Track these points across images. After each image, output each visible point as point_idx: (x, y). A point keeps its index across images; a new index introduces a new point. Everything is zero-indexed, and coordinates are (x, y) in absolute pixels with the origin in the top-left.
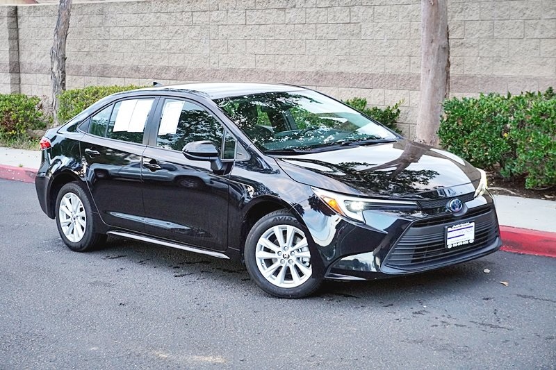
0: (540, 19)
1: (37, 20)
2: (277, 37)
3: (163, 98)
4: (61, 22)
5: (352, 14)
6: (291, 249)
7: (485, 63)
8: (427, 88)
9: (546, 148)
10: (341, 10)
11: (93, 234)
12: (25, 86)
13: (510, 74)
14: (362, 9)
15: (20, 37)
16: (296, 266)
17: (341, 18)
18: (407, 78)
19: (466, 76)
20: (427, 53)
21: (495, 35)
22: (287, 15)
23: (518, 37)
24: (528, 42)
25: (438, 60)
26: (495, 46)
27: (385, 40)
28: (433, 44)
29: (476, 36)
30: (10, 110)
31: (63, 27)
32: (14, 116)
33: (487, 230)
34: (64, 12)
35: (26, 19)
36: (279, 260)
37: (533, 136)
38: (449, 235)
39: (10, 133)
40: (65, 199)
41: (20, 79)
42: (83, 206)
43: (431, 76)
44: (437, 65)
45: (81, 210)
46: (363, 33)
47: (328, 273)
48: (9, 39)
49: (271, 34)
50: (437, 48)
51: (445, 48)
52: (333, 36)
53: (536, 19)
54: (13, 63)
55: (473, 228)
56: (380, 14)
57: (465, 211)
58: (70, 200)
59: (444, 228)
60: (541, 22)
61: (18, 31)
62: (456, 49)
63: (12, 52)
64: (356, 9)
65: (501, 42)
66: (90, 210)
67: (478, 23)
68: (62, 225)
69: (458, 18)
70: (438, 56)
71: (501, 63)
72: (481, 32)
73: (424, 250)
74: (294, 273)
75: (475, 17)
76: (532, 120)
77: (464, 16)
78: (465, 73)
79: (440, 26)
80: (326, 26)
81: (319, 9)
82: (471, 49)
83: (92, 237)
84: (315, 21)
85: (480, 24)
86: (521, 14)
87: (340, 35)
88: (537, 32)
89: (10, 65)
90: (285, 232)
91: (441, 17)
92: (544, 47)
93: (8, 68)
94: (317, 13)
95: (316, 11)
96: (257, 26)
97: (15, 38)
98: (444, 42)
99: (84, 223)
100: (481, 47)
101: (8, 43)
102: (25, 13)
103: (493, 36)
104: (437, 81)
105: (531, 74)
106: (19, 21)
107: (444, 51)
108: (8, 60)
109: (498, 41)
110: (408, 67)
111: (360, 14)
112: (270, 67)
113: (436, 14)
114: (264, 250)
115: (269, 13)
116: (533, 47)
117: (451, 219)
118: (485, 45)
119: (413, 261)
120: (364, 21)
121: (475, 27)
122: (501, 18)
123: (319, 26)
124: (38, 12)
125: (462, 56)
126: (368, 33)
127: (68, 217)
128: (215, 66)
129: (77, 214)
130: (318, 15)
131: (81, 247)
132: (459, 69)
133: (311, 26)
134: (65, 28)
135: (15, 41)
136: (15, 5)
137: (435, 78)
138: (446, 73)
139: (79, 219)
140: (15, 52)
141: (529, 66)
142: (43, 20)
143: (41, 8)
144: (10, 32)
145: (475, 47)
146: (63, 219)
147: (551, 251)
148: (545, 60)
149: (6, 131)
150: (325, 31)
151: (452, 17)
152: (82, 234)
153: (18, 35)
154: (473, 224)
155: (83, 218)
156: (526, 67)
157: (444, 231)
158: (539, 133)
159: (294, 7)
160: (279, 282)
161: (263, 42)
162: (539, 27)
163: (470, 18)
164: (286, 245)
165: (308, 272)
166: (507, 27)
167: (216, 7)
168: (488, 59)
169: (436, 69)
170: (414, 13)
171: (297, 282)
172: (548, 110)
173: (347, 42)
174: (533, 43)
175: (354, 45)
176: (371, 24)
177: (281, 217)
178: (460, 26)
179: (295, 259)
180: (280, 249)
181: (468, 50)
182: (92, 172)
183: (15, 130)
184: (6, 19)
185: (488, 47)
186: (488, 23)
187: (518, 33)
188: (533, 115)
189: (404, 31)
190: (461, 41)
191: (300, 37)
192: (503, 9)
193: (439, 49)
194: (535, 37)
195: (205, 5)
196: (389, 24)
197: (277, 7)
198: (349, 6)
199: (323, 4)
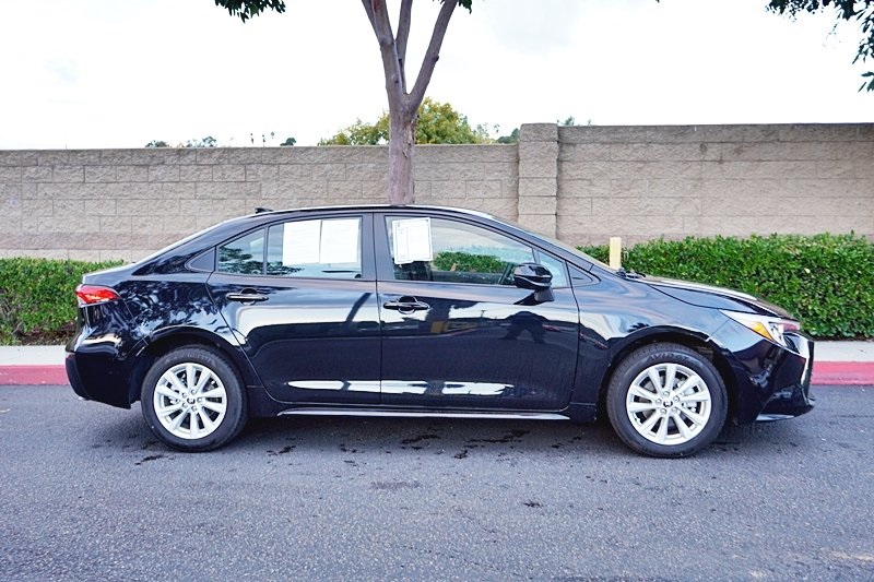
2: (136, 196)
5: (248, 172)
10: (233, 168)
14: (263, 168)
17: (233, 176)
22: (152, 172)
27: (295, 200)
46: (264, 192)
49: (125, 193)
52: (221, 196)
56: (286, 173)
64: (253, 167)
80: (211, 185)
81: (200, 167)
84: (194, 180)
86: (462, 175)
87: (231, 194)
94: (196, 171)
95: (195, 168)
96: (104, 185)
111: (259, 173)
112: (124, 230)
115: (122, 170)
120: (265, 180)
122: (439, 179)
123: (201, 184)
126: (272, 192)
128: (31, 231)
130: (198, 173)
133: (188, 184)
150: (210, 190)
159: (163, 163)
161: (113, 203)
166: (447, 187)
167: (34, 162)
170: (334, 172)
173: (243, 202)
174: (477, 203)
175: (252, 205)
176: (274, 183)
186: (425, 183)
189: (320, 191)
191: (171, 196)
192: (441, 170)
194: (477, 196)
195: (14, 160)
196: (300, 184)
197: (136, 162)
198: (245, 164)
199: (205, 161)
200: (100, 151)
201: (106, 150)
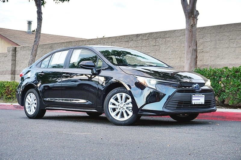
0: (236, 39)
1: (24, 52)
3: (73, 49)
4: (34, 50)
5: (157, 42)
6: (124, 104)
7: (213, 59)
8: (187, 67)
9: (238, 86)
10: (152, 40)
11: (39, 110)
12: (17, 80)
13: (223, 63)
14: (161, 39)
15: (16, 60)
16: (126, 111)
17: (152, 43)
18: (179, 67)
19: (204, 65)
20: (187, 52)
21: (217, 47)
22: (129, 44)
23: (227, 47)
24: (231, 49)
25: (192, 55)
26: (217, 52)
27: (170, 52)
28: (190, 48)
29: (209, 48)
30: (9, 86)
31: (34, 52)
32: (11, 89)
33: (210, 100)
34: (35, 46)
35: (19, 52)
36: (119, 109)
37: (232, 81)
38: (193, 98)
39: (9, 96)
40: (28, 96)
41: (15, 77)
42: (36, 98)
43: (189, 61)
44: (192, 57)
45: (35, 100)
46: (161, 49)
47: (140, 111)
48: (12, 60)
50: (192, 49)
51: (195, 50)
52: (148, 51)
53: (234, 39)
54: (12, 70)
55: (204, 98)
56: (168, 41)
57: (201, 89)
58: (30, 97)
59: (191, 95)
60: (236, 40)
61: (16, 57)
62: (200, 54)
63: (12, 66)
64: (158, 39)
65: (219, 50)
66: (39, 100)
67: (209, 42)
68: (26, 108)
69: (201, 41)
70: (192, 53)
71: (219, 59)
72: (211, 46)
73: (182, 103)
74: (125, 114)
75: (208, 40)
76: (232, 74)
77: (204, 40)
78: (204, 64)
79: (193, 40)
80: (145, 47)
81: (143, 41)
82: (207, 53)
83: (39, 111)
84: (141, 46)
85: (211, 42)
86: (228, 37)
87: (151, 51)
88: (235, 45)
89: (11, 71)
90: (121, 97)
91: (194, 37)
92: (238, 51)
93: (10, 72)
94: (142, 42)
95: (141, 41)
97: (14, 60)
98: (195, 47)
99: (36, 106)
100: (211, 52)
101: (11, 62)
102: (19, 50)
103: (216, 47)
104: (192, 64)
105: (232, 62)
106: (17, 53)
107: (195, 51)
108: (10, 69)
109: (218, 49)
110: (180, 63)
111: (160, 41)
113: (192, 35)
114: (112, 105)
116: (233, 51)
117: (194, 91)
118: (212, 52)
119: (177, 108)
120: (161, 44)
121: (208, 44)
122: (219, 40)
123: (143, 47)
124: (25, 49)
125: (203, 57)
126: (163, 49)
127: (29, 104)
129: (33, 102)
130: (142, 43)
131: (34, 116)
132: (202, 62)
133: (139, 48)
134: (35, 52)
135: (14, 61)
136: (15, 46)
137: (191, 62)
138: (195, 61)
139: (34, 104)
140: (14, 66)
141: (231, 59)
142: (26, 52)
143: (26, 47)
144: (12, 57)
145: (208, 53)
146: (27, 105)
147: (239, 119)
148: (238, 56)
149: (7, 96)
150: (145, 49)
151: (199, 40)
152: (34, 111)
153: (15, 59)
154: (204, 96)
155: (35, 104)
156: (230, 60)
157: (191, 97)
158: (235, 80)
159: (132, 40)
160: (118, 118)
162: (235, 42)
163: (206, 41)
164: (122, 102)
165: (131, 114)
166: (222, 43)
167: (100, 42)
168: (214, 57)
169: (191, 59)
170: (182, 40)
171: (126, 118)
172: (239, 70)
173: (154, 53)
174: (233, 49)
175: (157, 55)
176: (164, 46)
177: (120, 89)
178: (202, 44)
179: (126, 108)
180: (119, 104)
181: (205, 54)
182: (42, 87)
183: (11, 95)
184: (11, 52)
185: (214, 52)
186: (214, 42)
187: (227, 46)
188: (232, 72)
189: (178, 47)
190: (202, 50)
192: (220, 36)
193: (192, 50)
194: (234, 47)
195: (95, 42)
196: (172, 45)
197: (125, 40)
198: (155, 39)
199: (144, 38)
200: (116, 37)
201: (117, 36)
